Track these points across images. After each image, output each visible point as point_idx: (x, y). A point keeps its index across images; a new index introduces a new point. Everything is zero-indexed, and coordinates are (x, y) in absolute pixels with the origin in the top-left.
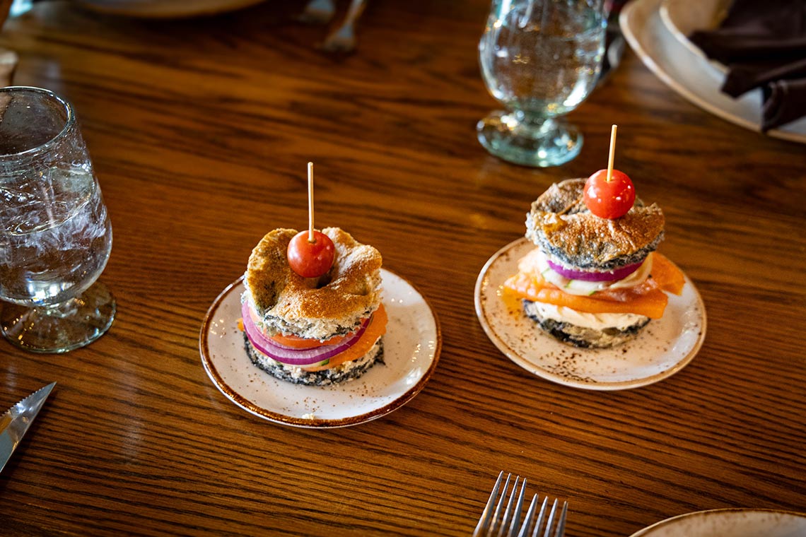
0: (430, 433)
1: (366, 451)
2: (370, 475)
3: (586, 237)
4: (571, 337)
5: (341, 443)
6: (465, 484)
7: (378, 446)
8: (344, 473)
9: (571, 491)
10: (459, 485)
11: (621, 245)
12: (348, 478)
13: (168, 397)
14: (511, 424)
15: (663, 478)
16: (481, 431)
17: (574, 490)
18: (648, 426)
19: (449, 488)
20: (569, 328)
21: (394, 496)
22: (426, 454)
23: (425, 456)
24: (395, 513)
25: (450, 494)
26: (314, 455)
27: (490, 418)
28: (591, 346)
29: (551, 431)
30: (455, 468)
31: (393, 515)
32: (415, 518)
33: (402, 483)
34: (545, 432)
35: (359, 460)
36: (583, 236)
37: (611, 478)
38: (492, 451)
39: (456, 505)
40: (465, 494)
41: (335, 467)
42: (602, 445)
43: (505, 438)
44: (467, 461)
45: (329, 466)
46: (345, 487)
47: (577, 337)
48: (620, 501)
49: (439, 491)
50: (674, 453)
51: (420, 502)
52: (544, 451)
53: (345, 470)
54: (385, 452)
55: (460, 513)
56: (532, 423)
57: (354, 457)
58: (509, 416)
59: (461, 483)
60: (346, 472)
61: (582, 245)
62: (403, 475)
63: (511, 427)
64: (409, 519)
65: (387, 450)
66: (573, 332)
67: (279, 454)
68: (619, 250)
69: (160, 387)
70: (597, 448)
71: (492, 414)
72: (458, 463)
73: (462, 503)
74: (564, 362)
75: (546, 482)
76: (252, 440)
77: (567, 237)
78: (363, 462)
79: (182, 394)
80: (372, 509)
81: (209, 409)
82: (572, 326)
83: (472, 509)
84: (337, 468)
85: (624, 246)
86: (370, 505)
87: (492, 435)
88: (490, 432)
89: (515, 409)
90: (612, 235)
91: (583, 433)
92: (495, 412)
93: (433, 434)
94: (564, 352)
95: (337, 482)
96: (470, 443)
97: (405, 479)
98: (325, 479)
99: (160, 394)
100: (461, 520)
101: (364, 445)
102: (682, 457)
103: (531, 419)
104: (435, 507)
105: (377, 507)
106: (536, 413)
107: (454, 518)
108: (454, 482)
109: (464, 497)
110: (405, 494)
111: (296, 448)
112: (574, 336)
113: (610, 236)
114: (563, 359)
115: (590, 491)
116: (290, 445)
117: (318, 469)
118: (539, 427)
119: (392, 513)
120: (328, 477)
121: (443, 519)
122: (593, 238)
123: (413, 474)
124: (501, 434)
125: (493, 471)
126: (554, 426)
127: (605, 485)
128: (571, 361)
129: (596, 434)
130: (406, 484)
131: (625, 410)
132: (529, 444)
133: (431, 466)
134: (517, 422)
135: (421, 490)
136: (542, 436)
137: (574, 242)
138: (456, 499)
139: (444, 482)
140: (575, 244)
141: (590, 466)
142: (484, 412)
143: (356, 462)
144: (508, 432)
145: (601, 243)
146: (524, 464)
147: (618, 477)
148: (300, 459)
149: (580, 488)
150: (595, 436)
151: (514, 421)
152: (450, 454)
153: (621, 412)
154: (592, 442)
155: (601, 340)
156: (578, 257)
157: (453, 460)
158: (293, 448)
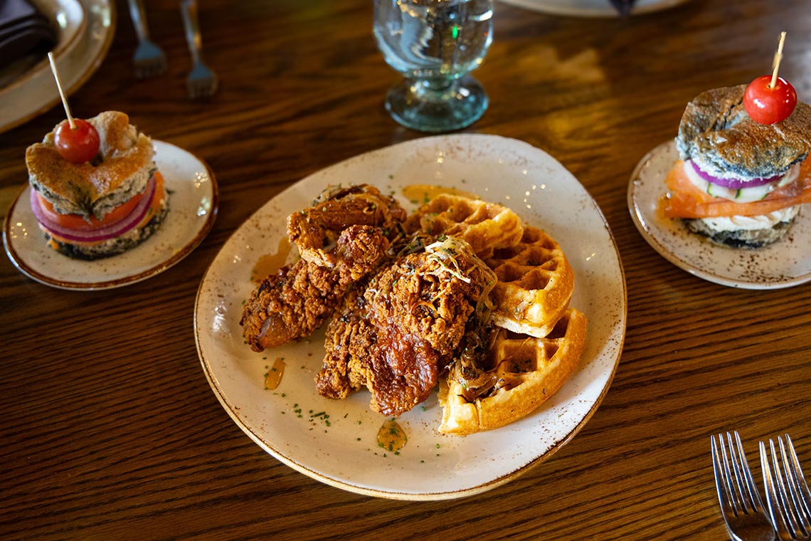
0: (600, 429)
1: (565, 480)
2: (589, 502)
3: (760, 147)
4: (747, 242)
5: (537, 484)
6: (669, 462)
7: (570, 468)
8: (565, 514)
9: (752, 416)
10: (666, 465)
11: (796, 144)
12: (573, 516)
13: (343, 533)
14: (655, 381)
15: (803, 362)
16: (638, 402)
17: (752, 414)
18: (753, 321)
19: (660, 473)
20: (745, 234)
21: (625, 509)
22: (615, 451)
23: (616, 453)
24: (640, 526)
25: (666, 478)
26: (525, 511)
27: (633, 385)
28: (764, 245)
29: (689, 369)
30: (648, 450)
31: (640, 530)
32: (659, 520)
33: (620, 493)
34: (685, 372)
35: (566, 493)
36: (758, 147)
37: (769, 386)
38: (662, 416)
39: (680, 486)
40: (677, 470)
41: (552, 513)
42: (735, 359)
43: (661, 398)
44: (652, 438)
45: (546, 515)
46: (577, 527)
47: (752, 240)
48: (793, 402)
49: (655, 481)
50: (792, 334)
51: (650, 501)
52: (700, 391)
53: (564, 510)
54: (580, 471)
55: (689, 492)
56: (668, 370)
57: (559, 492)
58: (647, 374)
59: (665, 463)
60: (566, 511)
61: (759, 155)
62: (614, 484)
63: (657, 384)
64: (655, 524)
65: (580, 468)
66: (748, 237)
67: (494, 530)
68: (797, 151)
69: (327, 527)
70: (736, 364)
71: (633, 380)
72: (647, 444)
73: (682, 481)
74: (749, 267)
75: (727, 420)
76: (458, 530)
77: (742, 152)
78: (571, 492)
79: (354, 522)
80: (618, 534)
81: (392, 522)
82: (747, 231)
83: (693, 482)
84: (555, 512)
85: (799, 145)
86: (613, 532)
87: (649, 401)
88: (645, 399)
89: (645, 365)
90: (783, 138)
91: (713, 357)
92: (633, 377)
93: (603, 428)
94: (742, 257)
95: (567, 527)
96: (639, 419)
97: (619, 486)
98: (555, 530)
99: (333, 534)
100: (695, 498)
101: (557, 474)
102: (800, 334)
103: (666, 366)
104: (665, 499)
105: (620, 529)
106: (664, 359)
107: (688, 500)
108: (659, 465)
109: (679, 475)
110: (630, 502)
111: (504, 514)
112: (750, 240)
113: (782, 139)
114: (746, 265)
115: (764, 407)
116: (496, 515)
117: (541, 524)
118: (677, 371)
119: (637, 528)
120: (555, 526)
121: (680, 507)
122: (767, 146)
123: (621, 478)
124: (655, 396)
125: (679, 435)
126: (687, 362)
127: (770, 394)
128: (754, 263)
129: (723, 351)
130: (623, 491)
131: (725, 316)
132: (684, 392)
133: (628, 461)
134: (659, 376)
135: (640, 491)
136: (687, 378)
137: (751, 154)
138: (674, 481)
139: (651, 470)
140: (753, 156)
141: (745, 383)
142: (625, 382)
143: (565, 496)
144: (658, 390)
145: (777, 148)
146: (697, 412)
147: (772, 381)
148: (517, 524)
149: (756, 409)
150: (725, 354)
151: (654, 377)
152: (634, 439)
153: (724, 320)
154: (727, 361)
155: (771, 236)
156: (758, 168)
157: (640, 444)
158: (501, 516)
